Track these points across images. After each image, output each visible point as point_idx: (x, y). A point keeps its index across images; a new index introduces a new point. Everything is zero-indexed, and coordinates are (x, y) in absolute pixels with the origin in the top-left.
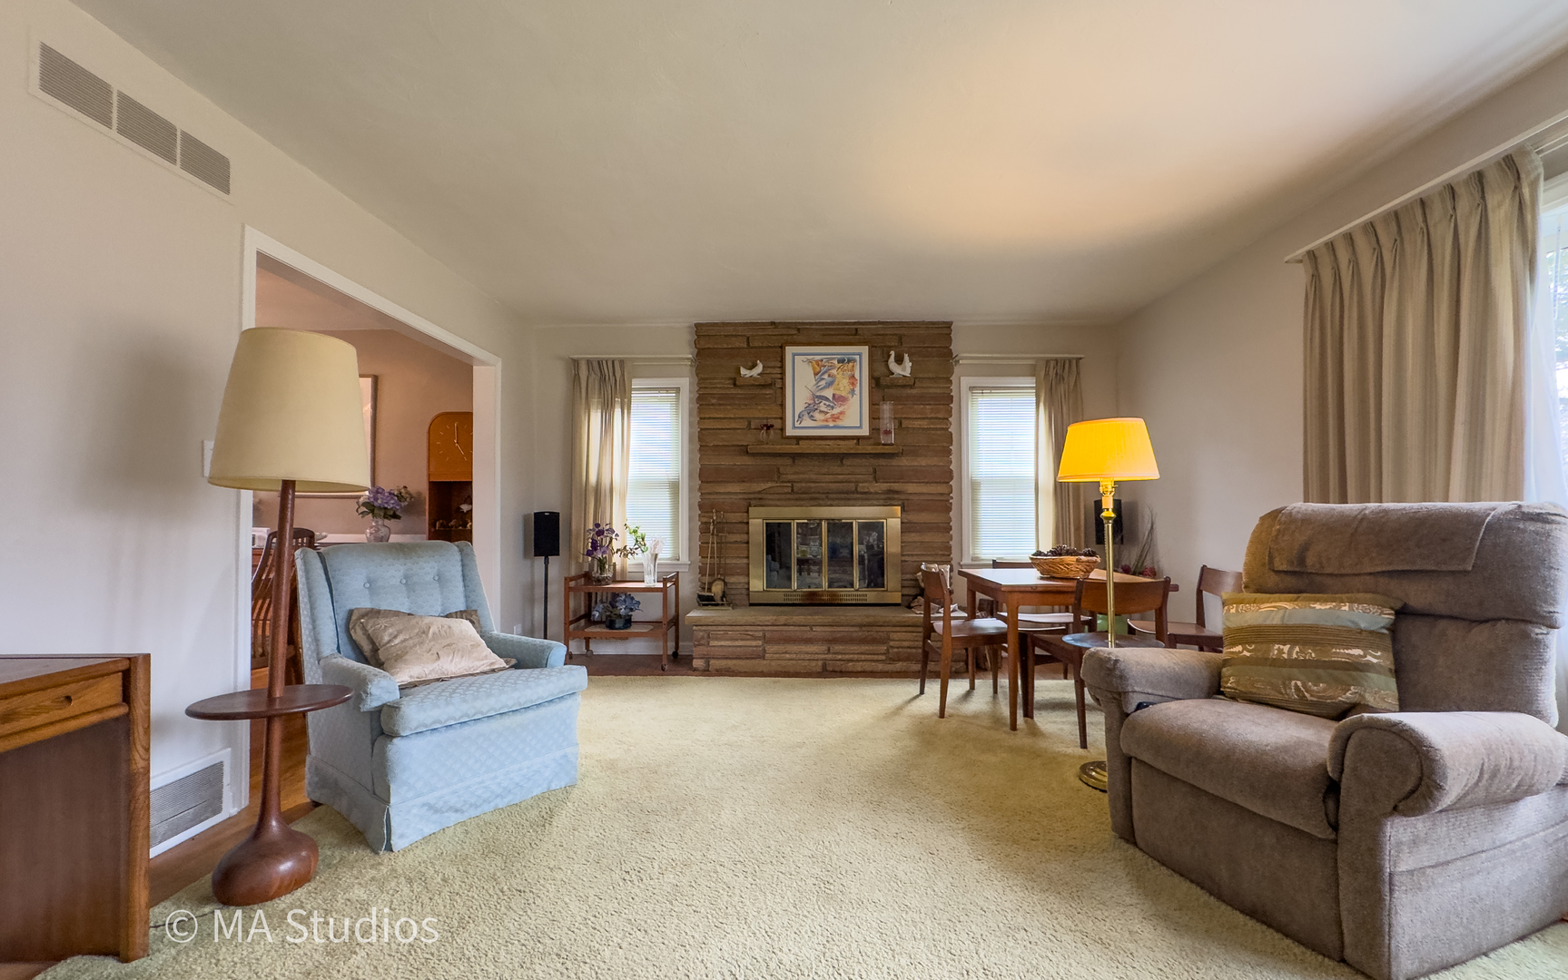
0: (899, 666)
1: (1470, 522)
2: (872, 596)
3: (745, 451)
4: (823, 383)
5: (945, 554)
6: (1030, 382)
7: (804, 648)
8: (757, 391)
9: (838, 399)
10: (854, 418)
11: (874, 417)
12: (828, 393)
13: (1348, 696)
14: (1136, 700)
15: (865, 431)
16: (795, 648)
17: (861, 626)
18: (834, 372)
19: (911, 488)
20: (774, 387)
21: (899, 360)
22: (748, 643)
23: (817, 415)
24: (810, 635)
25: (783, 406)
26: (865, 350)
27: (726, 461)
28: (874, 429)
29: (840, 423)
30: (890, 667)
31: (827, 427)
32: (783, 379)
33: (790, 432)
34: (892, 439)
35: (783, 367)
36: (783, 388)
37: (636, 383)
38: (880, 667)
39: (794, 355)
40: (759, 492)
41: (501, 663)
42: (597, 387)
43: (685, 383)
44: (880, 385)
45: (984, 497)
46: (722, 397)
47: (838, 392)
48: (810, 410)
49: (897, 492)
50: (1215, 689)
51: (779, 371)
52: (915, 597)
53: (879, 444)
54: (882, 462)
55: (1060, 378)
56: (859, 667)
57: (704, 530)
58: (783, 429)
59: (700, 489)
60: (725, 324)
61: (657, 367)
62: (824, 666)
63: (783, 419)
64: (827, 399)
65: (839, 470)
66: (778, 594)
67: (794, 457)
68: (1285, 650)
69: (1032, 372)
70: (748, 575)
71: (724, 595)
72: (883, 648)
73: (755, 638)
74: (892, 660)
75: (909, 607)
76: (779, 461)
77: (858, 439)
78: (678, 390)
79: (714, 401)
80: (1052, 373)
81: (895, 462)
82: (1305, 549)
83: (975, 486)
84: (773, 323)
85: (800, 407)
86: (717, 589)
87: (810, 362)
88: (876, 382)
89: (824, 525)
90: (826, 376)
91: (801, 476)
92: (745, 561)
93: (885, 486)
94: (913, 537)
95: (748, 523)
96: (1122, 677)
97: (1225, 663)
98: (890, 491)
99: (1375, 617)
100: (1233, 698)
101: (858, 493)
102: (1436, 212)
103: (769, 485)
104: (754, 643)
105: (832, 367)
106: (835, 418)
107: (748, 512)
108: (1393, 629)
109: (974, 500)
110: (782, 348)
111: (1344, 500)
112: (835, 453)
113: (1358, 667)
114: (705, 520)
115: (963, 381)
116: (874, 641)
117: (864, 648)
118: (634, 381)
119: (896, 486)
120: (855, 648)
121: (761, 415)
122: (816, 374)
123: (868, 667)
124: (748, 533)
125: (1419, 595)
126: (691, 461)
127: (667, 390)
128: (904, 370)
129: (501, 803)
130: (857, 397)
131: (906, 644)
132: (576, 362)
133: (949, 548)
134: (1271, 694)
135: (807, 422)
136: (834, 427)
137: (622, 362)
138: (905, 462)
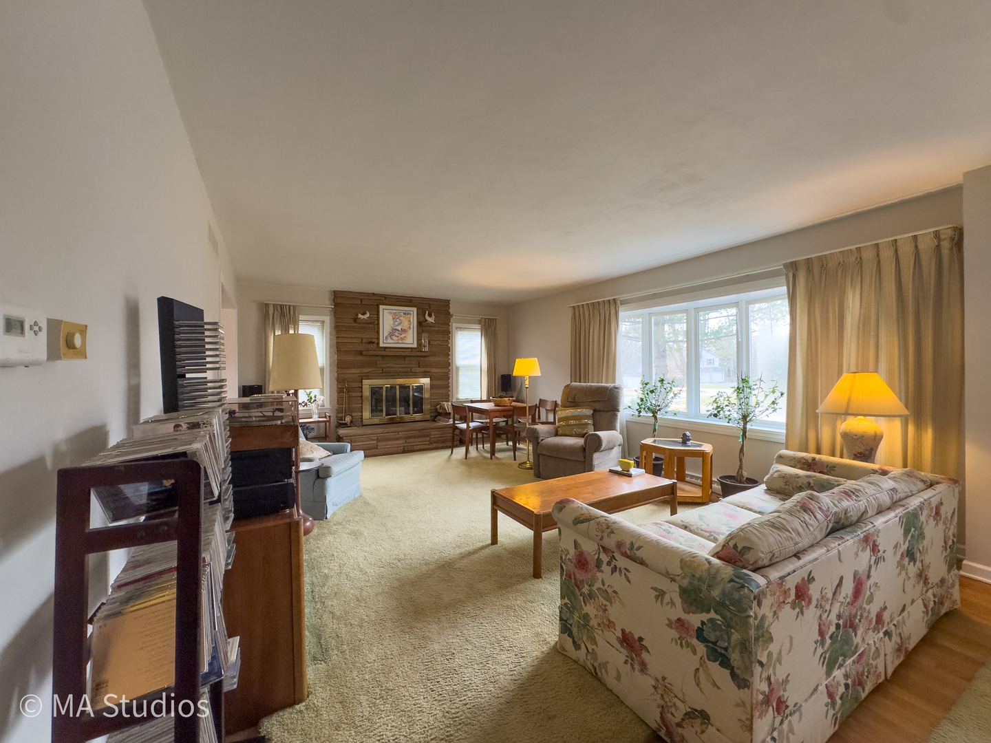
0: (434, 445)
1: (606, 389)
2: (418, 416)
3: (361, 353)
4: (397, 323)
5: (447, 397)
6: (479, 327)
7: (395, 442)
8: (366, 325)
9: (404, 331)
10: (410, 340)
11: (419, 339)
12: (399, 328)
13: (585, 431)
14: (541, 438)
15: (415, 346)
16: (391, 442)
17: (419, 430)
18: (402, 318)
19: (434, 370)
20: (375, 324)
21: (430, 315)
22: (371, 442)
23: (394, 338)
24: (397, 436)
25: (378, 332)
26: (415, 309)
27: (350, 358)
28: (419, 344)
29: (404, 341)
30: (431, 446)
31: (399, 343)
32: (378, 320)
33: (381, 345)
34: (427, 349)
35: (378, 314)
36: (378, 324)
37: (301, 317)
38: (427, 447)
39: (383, 309)
40: (367, 373)
41: (330, 454)
42: (279, 318)
43: (328, 319)
44: (421, 324)
45: (461, 373)
46: (349, 327)
47: (403, 328)
48: (391, 335)
49: (428, 372)
50: (557, 434)
51: (376, 316)
52: (436, 416)
53: (422, 352)
54: (422, 359)
55: (489, 326)
56: (418, 448)
57: (340, 391)
58: (378, 343)
59: (337, 372)
60: (349, 292)
61: (313, 310)
62: (404, 449)
63: (378, 339)
64: (399, 330)
65: (404, 362)
66: (376, 420)
67: (383, 356)
68: (572, 422)
69: (480, 322)
70: (362, 412)
71: (351, 422)
72: (428, 439)
73: (373, 440)
74: (431, 443)
75: (434, 421)
76: (375, 359)
77: (412, 348)
78: (323, 322)
79: (344, 329)
80: (487, 324)
81: (427, 359)
82: (575, 395)
83: (458, 369)
84: (373, 294)
85: (386, 334)
86: (348, 419)
87: (391, 313)
88: (420, 324)
89: (398, 387)
90: (398, 320)
91: (387, 365)
92: (360, 405)
93: (423, 370)
94: (434, 391)
95: (362, 387)
96: (538, 433)
97: (559, 427)
98: (425, 372)
99: (589, 412)
100: (561, 436)
101: (411, 372)
102: (601, 306)
103: (371, 369)
104: (373, 442)
105: (401, 316)
106: (402, 339)
107: (362, 382)
108: (593, 414)
109: (457, 375)
110: (378, 306)
111: (580, 382)
112: (401, 355)
113: (586, 424)
114: (340, 386)
115: (454, 325)
116: (425, 436)
117: (421, 439)
118: (300, 316)
119: (428, 370)
120: (417, 440)
121: (368, 337)
122: (393, 319)
123: (422, 447)
124: (362, 392)
125: (598, 406)
126: (330, 358)
127: (317, 321)
128: (431, 320)
129: (345, 503)
130: (412, 330)
131: (437, 436)
132: (267, 305)
133: (449, 395)
134: (569, 433)
135: (390, 341)
136: (402, 343)
137: (294, 307)
138: (431, 359)
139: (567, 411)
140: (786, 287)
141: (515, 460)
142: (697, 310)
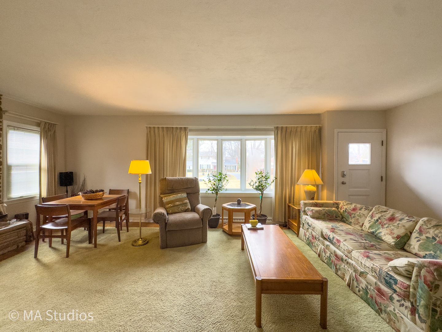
6: (37, 129)
14: (167, 219)
55: (49, 130)
69: (38, 125)
80: (46, 127)
82: (173, 185)
83: (9, 167)
96: (165, 216)
108: (187, 196)
109: (9, 174)
115: (5, 123)
125: (189, 191)
134: (177, 211)
139: (171, 197)
140: (274, 136)
141: (120, 241)
142: (222, 140)
